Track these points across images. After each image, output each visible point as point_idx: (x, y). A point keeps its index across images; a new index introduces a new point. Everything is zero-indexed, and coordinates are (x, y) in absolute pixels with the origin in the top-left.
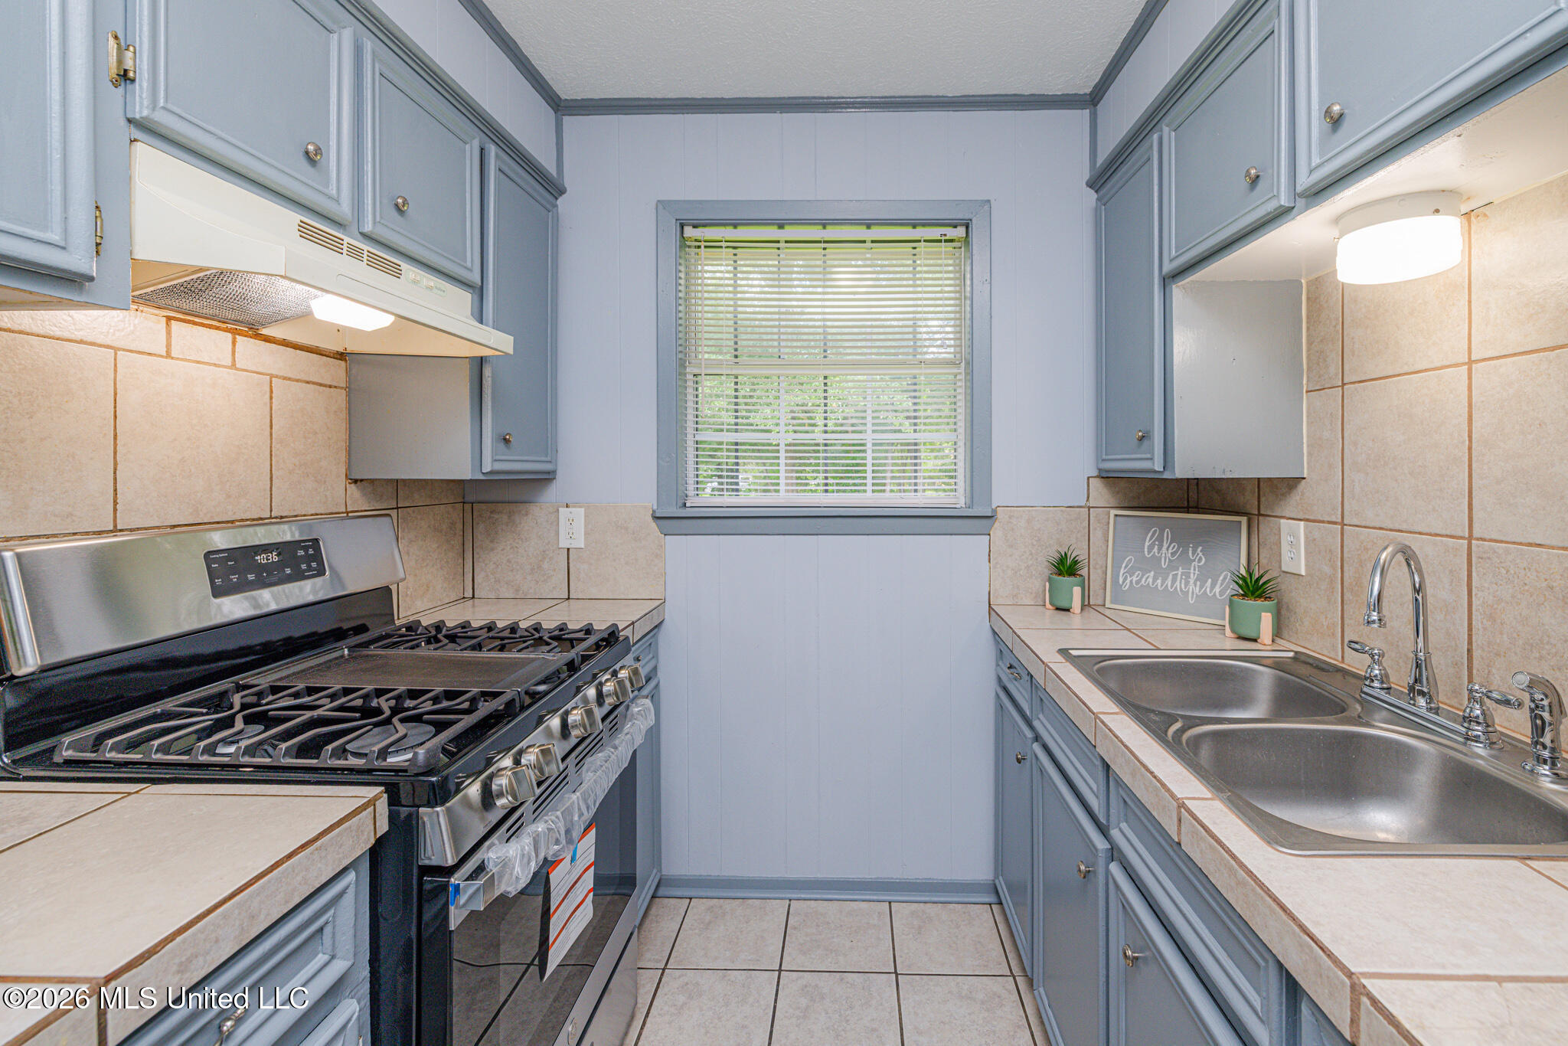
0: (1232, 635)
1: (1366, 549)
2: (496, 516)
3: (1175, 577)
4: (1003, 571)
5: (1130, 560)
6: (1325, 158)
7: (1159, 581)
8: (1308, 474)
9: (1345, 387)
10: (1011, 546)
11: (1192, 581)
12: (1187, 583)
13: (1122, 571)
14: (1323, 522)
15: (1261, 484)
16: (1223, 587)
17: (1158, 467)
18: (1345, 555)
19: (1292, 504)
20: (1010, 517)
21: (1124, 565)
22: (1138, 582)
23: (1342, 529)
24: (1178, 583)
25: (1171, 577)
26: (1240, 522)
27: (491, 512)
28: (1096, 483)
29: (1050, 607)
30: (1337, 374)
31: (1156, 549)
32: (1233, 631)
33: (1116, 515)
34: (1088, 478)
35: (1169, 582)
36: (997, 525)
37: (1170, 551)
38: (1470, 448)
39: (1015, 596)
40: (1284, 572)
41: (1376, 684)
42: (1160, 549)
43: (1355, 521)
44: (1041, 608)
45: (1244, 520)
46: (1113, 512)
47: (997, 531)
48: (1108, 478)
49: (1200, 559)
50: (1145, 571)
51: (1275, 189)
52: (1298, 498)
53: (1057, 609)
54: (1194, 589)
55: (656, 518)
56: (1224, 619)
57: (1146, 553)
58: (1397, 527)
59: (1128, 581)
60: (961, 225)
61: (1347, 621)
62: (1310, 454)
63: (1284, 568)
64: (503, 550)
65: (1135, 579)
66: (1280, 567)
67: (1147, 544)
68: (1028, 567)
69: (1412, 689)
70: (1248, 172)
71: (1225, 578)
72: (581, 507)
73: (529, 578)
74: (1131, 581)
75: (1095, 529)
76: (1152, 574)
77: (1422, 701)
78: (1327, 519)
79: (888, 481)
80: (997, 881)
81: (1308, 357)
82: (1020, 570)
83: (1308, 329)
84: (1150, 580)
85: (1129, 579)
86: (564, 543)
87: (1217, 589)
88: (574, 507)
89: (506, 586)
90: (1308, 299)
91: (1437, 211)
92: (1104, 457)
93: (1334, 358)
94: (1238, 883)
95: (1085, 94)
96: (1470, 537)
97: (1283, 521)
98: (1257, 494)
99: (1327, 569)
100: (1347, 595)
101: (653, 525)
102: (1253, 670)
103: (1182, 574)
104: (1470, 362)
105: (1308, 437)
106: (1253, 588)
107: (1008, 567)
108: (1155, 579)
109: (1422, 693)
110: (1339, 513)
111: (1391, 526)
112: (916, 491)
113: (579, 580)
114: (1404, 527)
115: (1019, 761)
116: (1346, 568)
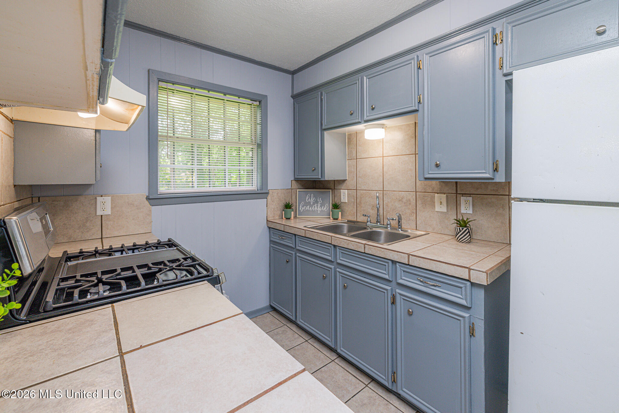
0: (332, 219)
1: (362, 195)
2: (56, 203)
3: (315, 206)
4: (271, 209)
5: (303, 203)
6: (370, 115)
7: (311, 208)
8: (348, 179)
9: (357, 159)
10: (273, 202)
11: (319, 207)
12: (318, 208)
13: (301, 206)
14: (352, 190)
15: (335, 181)
16: (327, 208)
17: (320, 177)
18: (357, 197)
19: (344, 186)
20: (273, 193)
21: (301, 205)
22: (305, 209)
23: (356, 191)
24: (315, 208)
25: (313, 207)
26: (330, 191)
27: (53, 201)
28: (294, 182)
29: (285, 218)
30: (355, 156)
31: (309, 200)
32: (332, 218)
33: (299, 191)
34: (292, 181)
35: (313, 208)
36: (269, 195)
37: (313, 200)
38: (383, 173)
39: (274, 217)
40: (342, 202)
41: (369, 222)
42: (310, 200)
43: (360, 189)
44: (282, 219)
45: (331, 190)
46: (298, 190)
47: (269, 197)
48: (297, 180)
49: (321, 201)
50: (307, 206)
51: (358, 117)
52: (345, 184)
53: (287, 219)
54: (319, 209)
55: (148, 198)
56: (330, 216)
57: (307, 200)
58: (369, 190)
59: (302, 209)
60: (258, 101)
61: (358, 211)
62: (348, 174)
63: (342, 201)
64: (60, 219)
65: (304, 208)
66: (341, 201)
67: (307, 198)
68: (277, 208)
69: (377, 222)
70: (351, 112)
71: (327, 206)
72: (109, 196)
73: (77, 231)
74: (303, 209)
75: (293, 195)
76: (309, 206)
77: (379, 224)
78: (352, 189)
79: (245, 182)
80: (272, 304)
81: (348, 152)
82: (275, 208)
83: (348, 145)
84: (308, 208)
85: (302, 208)
86: (99, 213)
87: (325, 209)
88: (105, 196)
89: (62, 237)
90: (348, 138)
91: (383, 128)
92: (297, 175)
93: (354, 152)
94: (382, 252)
95: (291, 71)
96: (383, 191)
97: (341, 190)
98: (334, 184)
99: (353, 200)
100: (358, 205)
101: (147, 203)
102: (343, 225)
103: (316, 205)
104: (383, 157)
105: (348, 170)
106: (336, 206)
107: (272, 208)
108: (309, 208)
109: (379, 222)
110: (356, 187)
111: (368, 190)
112: (252, 185)
113: (108, 229)
114: (370, 189)
115: (287, 262)
116: (357, 200)
